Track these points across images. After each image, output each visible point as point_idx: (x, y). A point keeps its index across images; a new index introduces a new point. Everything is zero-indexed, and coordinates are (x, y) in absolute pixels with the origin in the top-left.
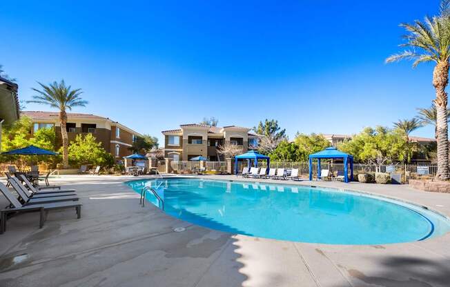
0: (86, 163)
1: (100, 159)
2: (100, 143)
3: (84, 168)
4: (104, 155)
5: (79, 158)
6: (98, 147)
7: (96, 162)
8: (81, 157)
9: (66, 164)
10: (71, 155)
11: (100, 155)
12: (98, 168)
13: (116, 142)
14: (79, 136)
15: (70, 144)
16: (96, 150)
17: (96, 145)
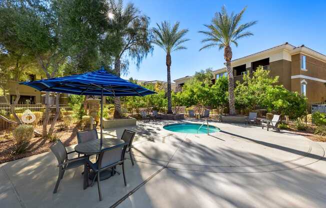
0: (256, 108)
1: (280, 103)
2: (277, 77)
3: (253, 116)
4: (286, 95)
5: (247, 101)
6: (273, 85)
7: (272, 106)
8: (249, 99)
9: (233, 110)
10: (238, 98)
11: (277, 97)
12: (276, 118)
13: (301, 76)
14: (246, 73)
15: (236, 85)
16: (270, 89)
17: (270, 81)
